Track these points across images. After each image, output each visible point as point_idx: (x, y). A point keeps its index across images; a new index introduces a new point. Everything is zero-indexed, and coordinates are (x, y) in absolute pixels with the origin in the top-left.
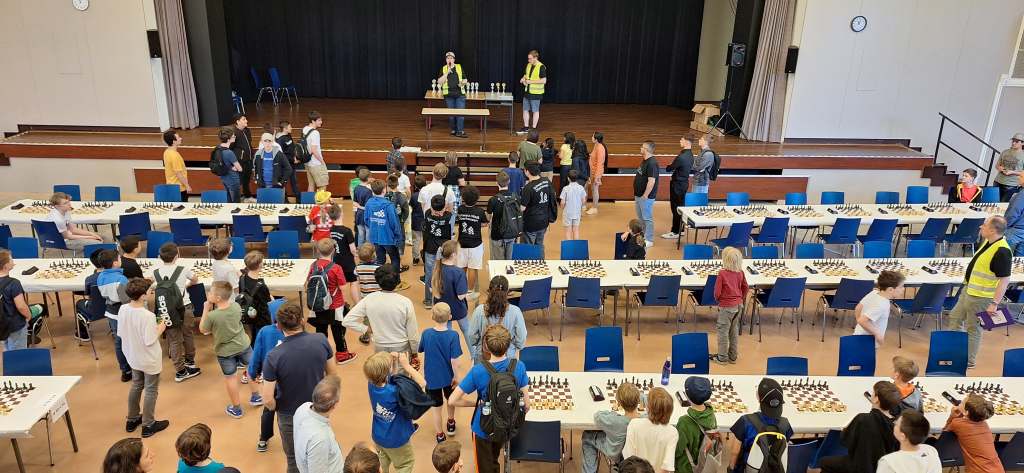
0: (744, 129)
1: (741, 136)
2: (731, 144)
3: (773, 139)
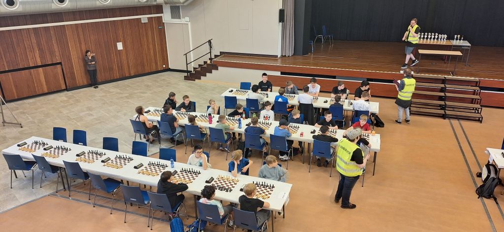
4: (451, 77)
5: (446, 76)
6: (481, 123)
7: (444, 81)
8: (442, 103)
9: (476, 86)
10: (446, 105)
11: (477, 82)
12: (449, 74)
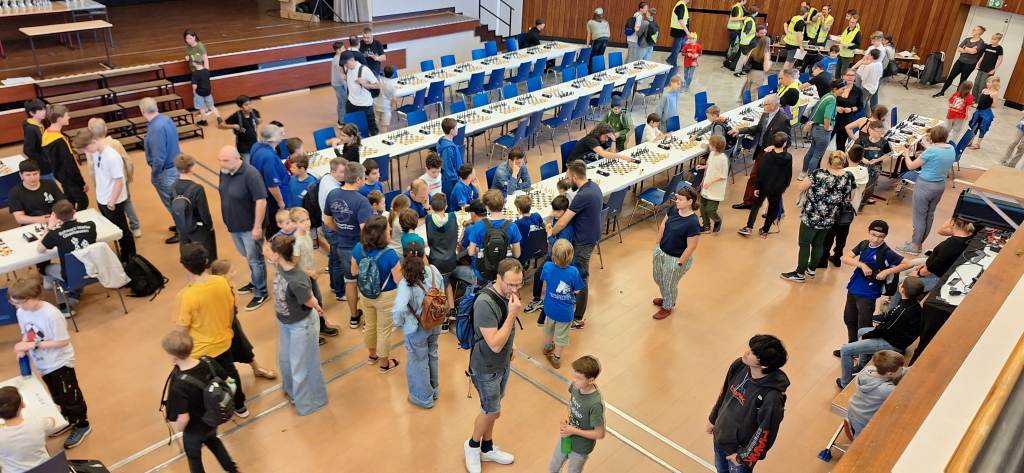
0: (336, 10)
1: (336, 19)
2: (327, 28)
3: (362, 19)
4: (108, 72)
5: (101, 72)
6: (202, 137)
7: (102, 83)
8: (123, 123)
9: (159, 79)
10: (134, 125)
11: (157, 72)
12: (103, 69)
